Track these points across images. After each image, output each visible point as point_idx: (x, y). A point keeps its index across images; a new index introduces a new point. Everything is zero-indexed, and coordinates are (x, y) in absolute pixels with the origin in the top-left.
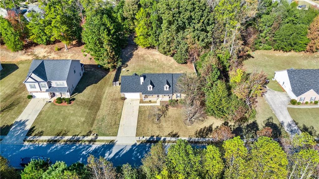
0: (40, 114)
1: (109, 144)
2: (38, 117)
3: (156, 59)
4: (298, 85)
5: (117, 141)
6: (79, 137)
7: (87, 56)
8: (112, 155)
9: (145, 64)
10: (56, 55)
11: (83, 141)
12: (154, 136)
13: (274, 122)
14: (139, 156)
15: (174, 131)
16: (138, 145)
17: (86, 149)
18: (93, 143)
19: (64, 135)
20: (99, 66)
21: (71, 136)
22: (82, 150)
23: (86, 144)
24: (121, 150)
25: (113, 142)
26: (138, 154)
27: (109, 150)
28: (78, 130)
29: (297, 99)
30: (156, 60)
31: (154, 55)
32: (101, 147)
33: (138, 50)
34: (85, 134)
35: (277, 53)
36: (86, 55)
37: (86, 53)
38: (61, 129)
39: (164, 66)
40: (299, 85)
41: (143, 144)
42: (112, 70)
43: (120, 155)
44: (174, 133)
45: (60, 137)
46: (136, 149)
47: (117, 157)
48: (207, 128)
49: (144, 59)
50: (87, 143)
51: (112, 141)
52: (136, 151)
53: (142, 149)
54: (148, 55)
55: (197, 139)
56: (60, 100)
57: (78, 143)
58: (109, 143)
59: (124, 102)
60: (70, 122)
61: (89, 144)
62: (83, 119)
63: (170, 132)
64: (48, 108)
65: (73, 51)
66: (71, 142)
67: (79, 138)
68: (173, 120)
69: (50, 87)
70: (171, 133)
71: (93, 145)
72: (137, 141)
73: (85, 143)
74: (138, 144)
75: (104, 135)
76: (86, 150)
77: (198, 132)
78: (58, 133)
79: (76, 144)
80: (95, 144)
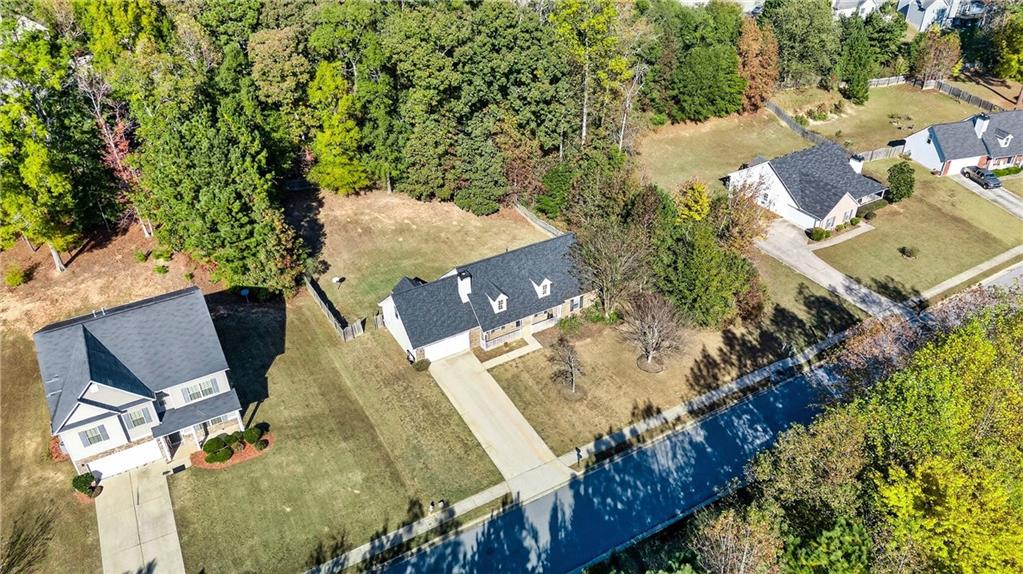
0: (182, 524)
1: (504, 510)
2: (186, 538)
3: (404, 218)
4: (807, 192)
5: (518, 493)
6: (395, 536)
7: (170, 269)
8: (545, 538)
9: (383, 243)
10: (31, 302)
11: (422, 540)
12: (601, 436)
13: (818, 294)
14: (616, 505)
15: (638, 400)
16: (585, 478)
17: (450, 558)
18: (453, 531)
19: (339, 552)
20: (245, 293)
21: (363, 543)
22: (445, 566)
23: (433, 544)
24: (555, 510)
25: (512, 502)
26: (609, 500)
27: (523, 527)
28: (372, 516)
29: (822, 225)
30: (406, 221)
31: (386, 207)
32: (492, 530)
33: (326, 206)
34: (404, 516)
35: (684, 130)
36: (164, 270)
37: (161, 262)
38: (310, 536)
39: (443, 235)
40: (811, 192)
41: (593, 469)
42: (291, 295)
43: (565, 528)
44: (642, 406)
45: (330, 562)
46: (590, 491)
47: (562, 534)
48: (702, 361)
49: (367, 231)
50: (437, 540)
51: (505, 500)
52: (594, 494)
53: (604, 484)
54: (369, 214)
55: (703, 397)
56: (220, 448)
57: (409, 553)
58: (501, 510)
59: (430, 376)
60: (322, 503)
61: (444, 539)
62: (358, 476)
63: (630, 407)
64: (194, 490)
65: (96, 268)
66: (384, 560)
67: (398, 537)
68: (610, 373)
69: (161, 416)
70: (635, 408)
71: (463, 537)
72: (571, 467)
73: (430, 542)
74: (580, 474)
75: (464, 493)
76: (456, 559)
77: (691, 379)
78: (312, 556)
79: (403, 558)
80: (462, 532)
